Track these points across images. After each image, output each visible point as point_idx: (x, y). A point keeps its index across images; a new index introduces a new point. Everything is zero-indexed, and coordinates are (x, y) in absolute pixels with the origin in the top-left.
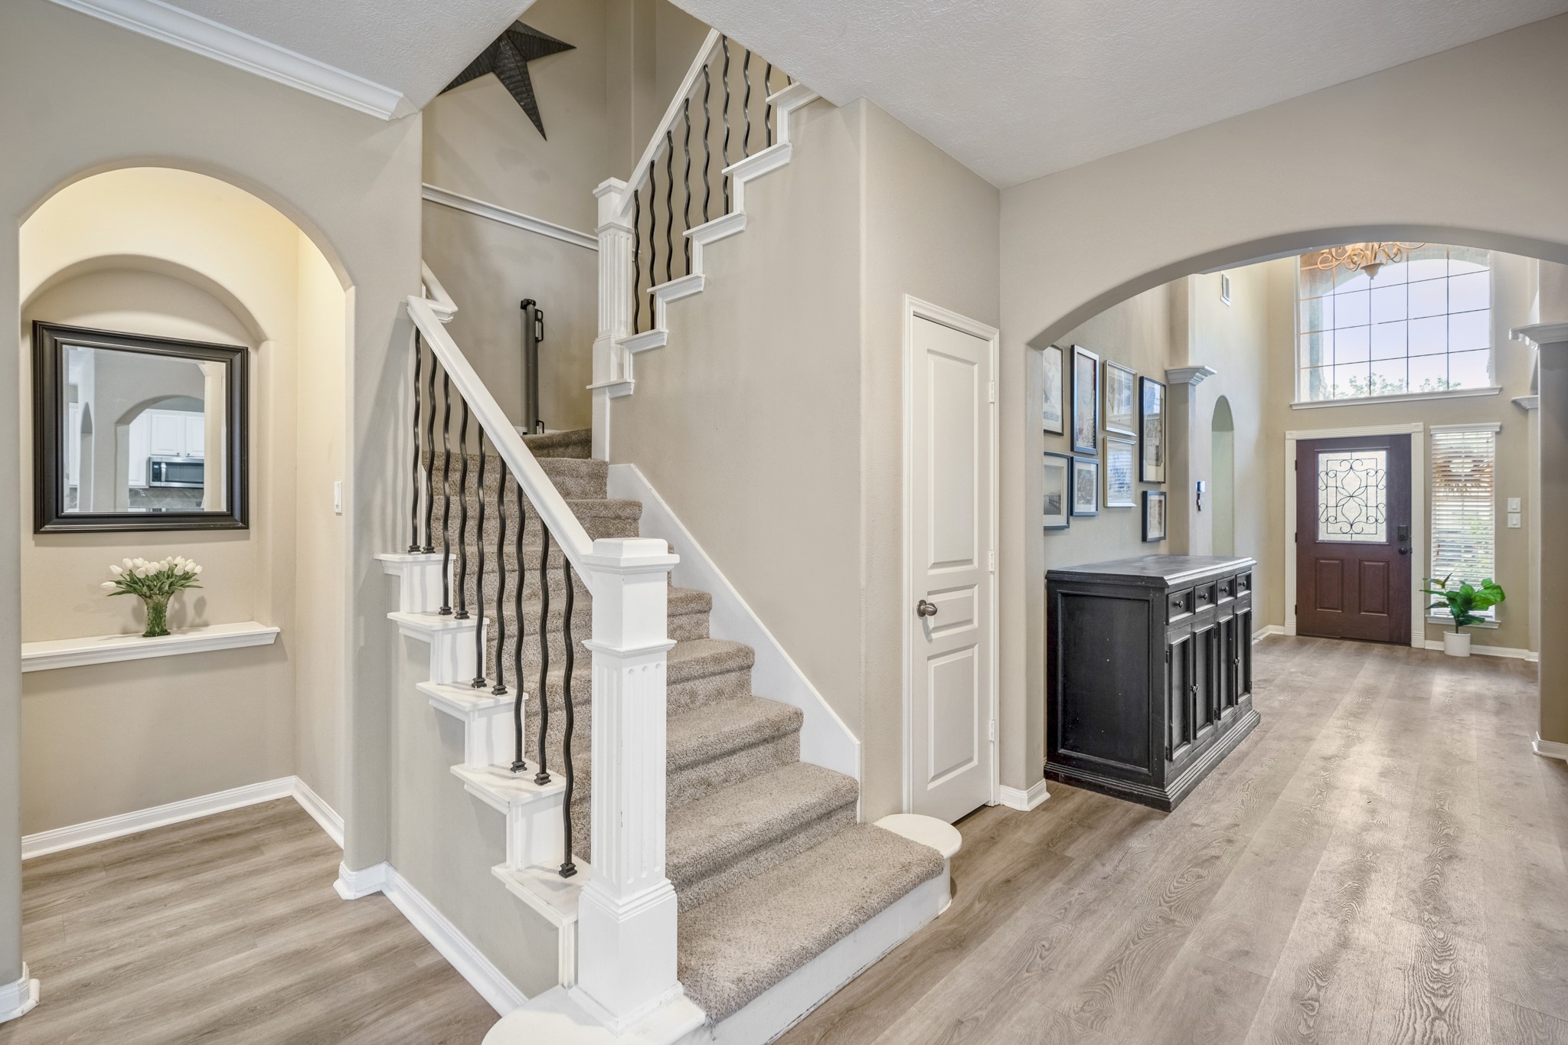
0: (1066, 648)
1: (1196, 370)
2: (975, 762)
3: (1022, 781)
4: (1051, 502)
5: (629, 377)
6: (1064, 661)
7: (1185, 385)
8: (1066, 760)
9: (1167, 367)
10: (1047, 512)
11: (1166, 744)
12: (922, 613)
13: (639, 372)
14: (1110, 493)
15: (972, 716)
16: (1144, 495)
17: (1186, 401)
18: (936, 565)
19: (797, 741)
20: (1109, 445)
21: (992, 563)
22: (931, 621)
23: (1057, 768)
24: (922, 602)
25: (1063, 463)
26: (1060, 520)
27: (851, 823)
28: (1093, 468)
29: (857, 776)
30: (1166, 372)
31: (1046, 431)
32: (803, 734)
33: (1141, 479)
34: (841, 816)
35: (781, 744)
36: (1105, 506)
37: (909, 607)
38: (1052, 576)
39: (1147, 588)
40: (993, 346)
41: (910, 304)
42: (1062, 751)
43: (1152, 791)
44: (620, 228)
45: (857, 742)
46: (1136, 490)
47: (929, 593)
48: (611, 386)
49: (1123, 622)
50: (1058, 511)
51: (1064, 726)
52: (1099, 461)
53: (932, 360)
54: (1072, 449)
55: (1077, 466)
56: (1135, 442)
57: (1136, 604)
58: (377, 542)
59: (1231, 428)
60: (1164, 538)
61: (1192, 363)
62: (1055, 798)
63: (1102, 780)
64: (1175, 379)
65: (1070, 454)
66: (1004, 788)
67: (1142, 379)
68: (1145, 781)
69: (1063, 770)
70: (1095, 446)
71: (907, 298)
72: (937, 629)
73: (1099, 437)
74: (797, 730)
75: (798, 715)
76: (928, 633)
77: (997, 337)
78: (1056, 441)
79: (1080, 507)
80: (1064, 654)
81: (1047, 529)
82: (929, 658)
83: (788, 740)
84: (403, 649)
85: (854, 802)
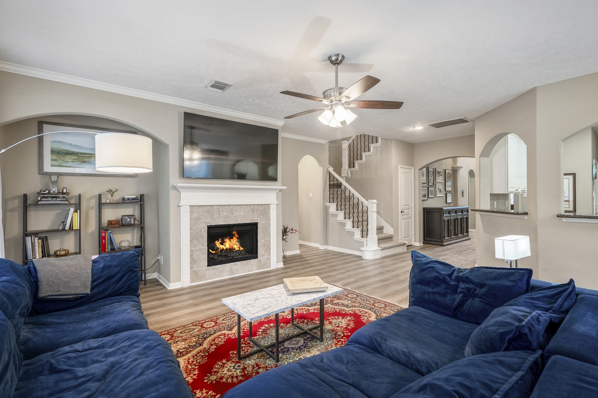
0: (427, 221)
1: (459, 167)
2: (410, 237)
3: (418, 241)
4: (424, 195)
5: (349, 175)
6: (426, 223)
7: (457, 170)
8: (427, 240)
9: (453, 166)
10: (423, 197)
11: (443, 236)
12: (402, 212)
13: (351, 174)
14: (437, 193)
15: (410, 231)
16: (446, 194)
17: (457, 173)
18: (404, 205)
19: (383, 230)
20: (437, 184)
21: (413, 205)
22: (403, 213)
23: (425, 242)
24: (402, 211)
25: (426, 188)
26: (426, 198)
27: (392, 240)
28: (433, 189)
29: (393, 234)
30: (452, 167)
31: (422, 183)
32: (384, 229)
33: (445, 190)
34: (391, 239)
35: (381, 230)
36: (436, 196)
37: (400, 211)
38: (424, 208)
39: (440, 210)
40: (413, 170)
41: (400, 166)
42: (426, 239)
43: (441, 243)
44: (346, 149)
45: (393, 229)
46: (444, 193)
47: (403, 209)
48: (345, 176)
49: (436, 215)
50: (425, 197)
51: (426, 235)
52: (434, 187)
53: (403, 174)
54: (428, 186)
55: (429, 189)
56: (444, 183)
57: (438, 213)
58: (325, 202)
59: (475, 177)
60: (452, 203)
61: (458, 165)
62: (424, 245)
63: (433, 243)
64: (454, 169)
65: (428, 187)
66: (415, 243)
67: (445, 170)
68: (440, 242)
69: (426, 242)
70: (433, 184)
71: (399, 166)
72: (404, 215)
73: (435, 183)
74: (383, 229)
75: (383, 227)
76: (402, 215)
77: (413, 168)
78: (425, 184)
79: (430, 196)
80: (426, 222)
81: (422, 200)
82: (403, 219)
83: (382, 230)
84: (330, 216)
85: (393, 237)
